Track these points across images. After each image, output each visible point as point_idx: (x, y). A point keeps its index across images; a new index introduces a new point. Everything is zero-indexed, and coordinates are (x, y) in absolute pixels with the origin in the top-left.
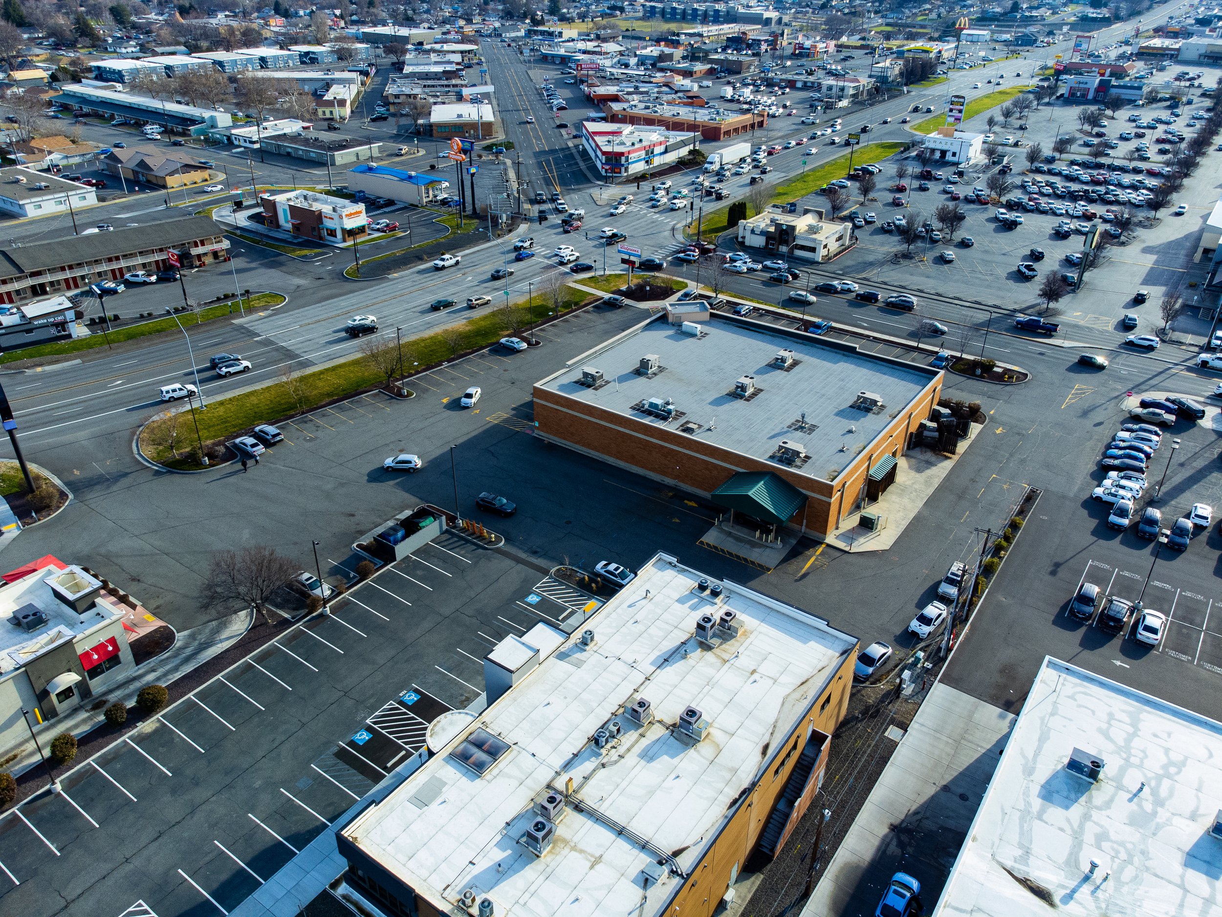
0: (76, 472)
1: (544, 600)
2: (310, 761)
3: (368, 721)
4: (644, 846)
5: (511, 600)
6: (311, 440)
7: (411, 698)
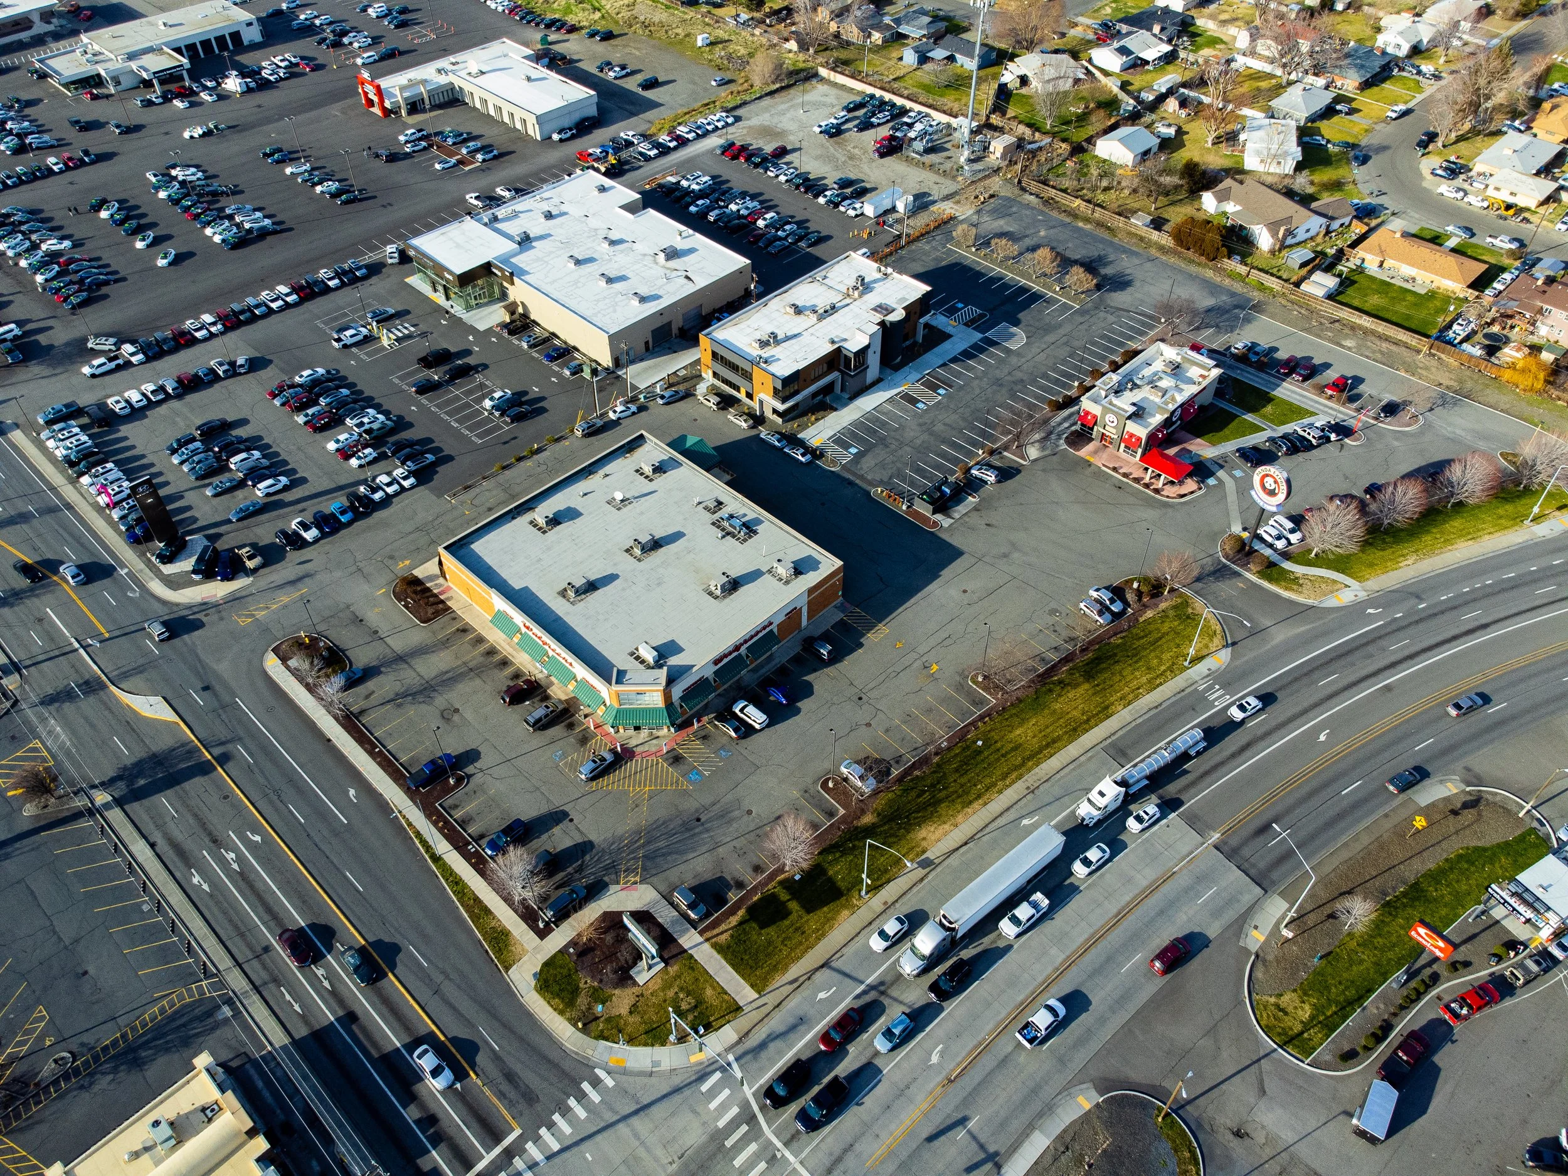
3: (940, 397)
6: (1053, 612)
7: (920, 405)
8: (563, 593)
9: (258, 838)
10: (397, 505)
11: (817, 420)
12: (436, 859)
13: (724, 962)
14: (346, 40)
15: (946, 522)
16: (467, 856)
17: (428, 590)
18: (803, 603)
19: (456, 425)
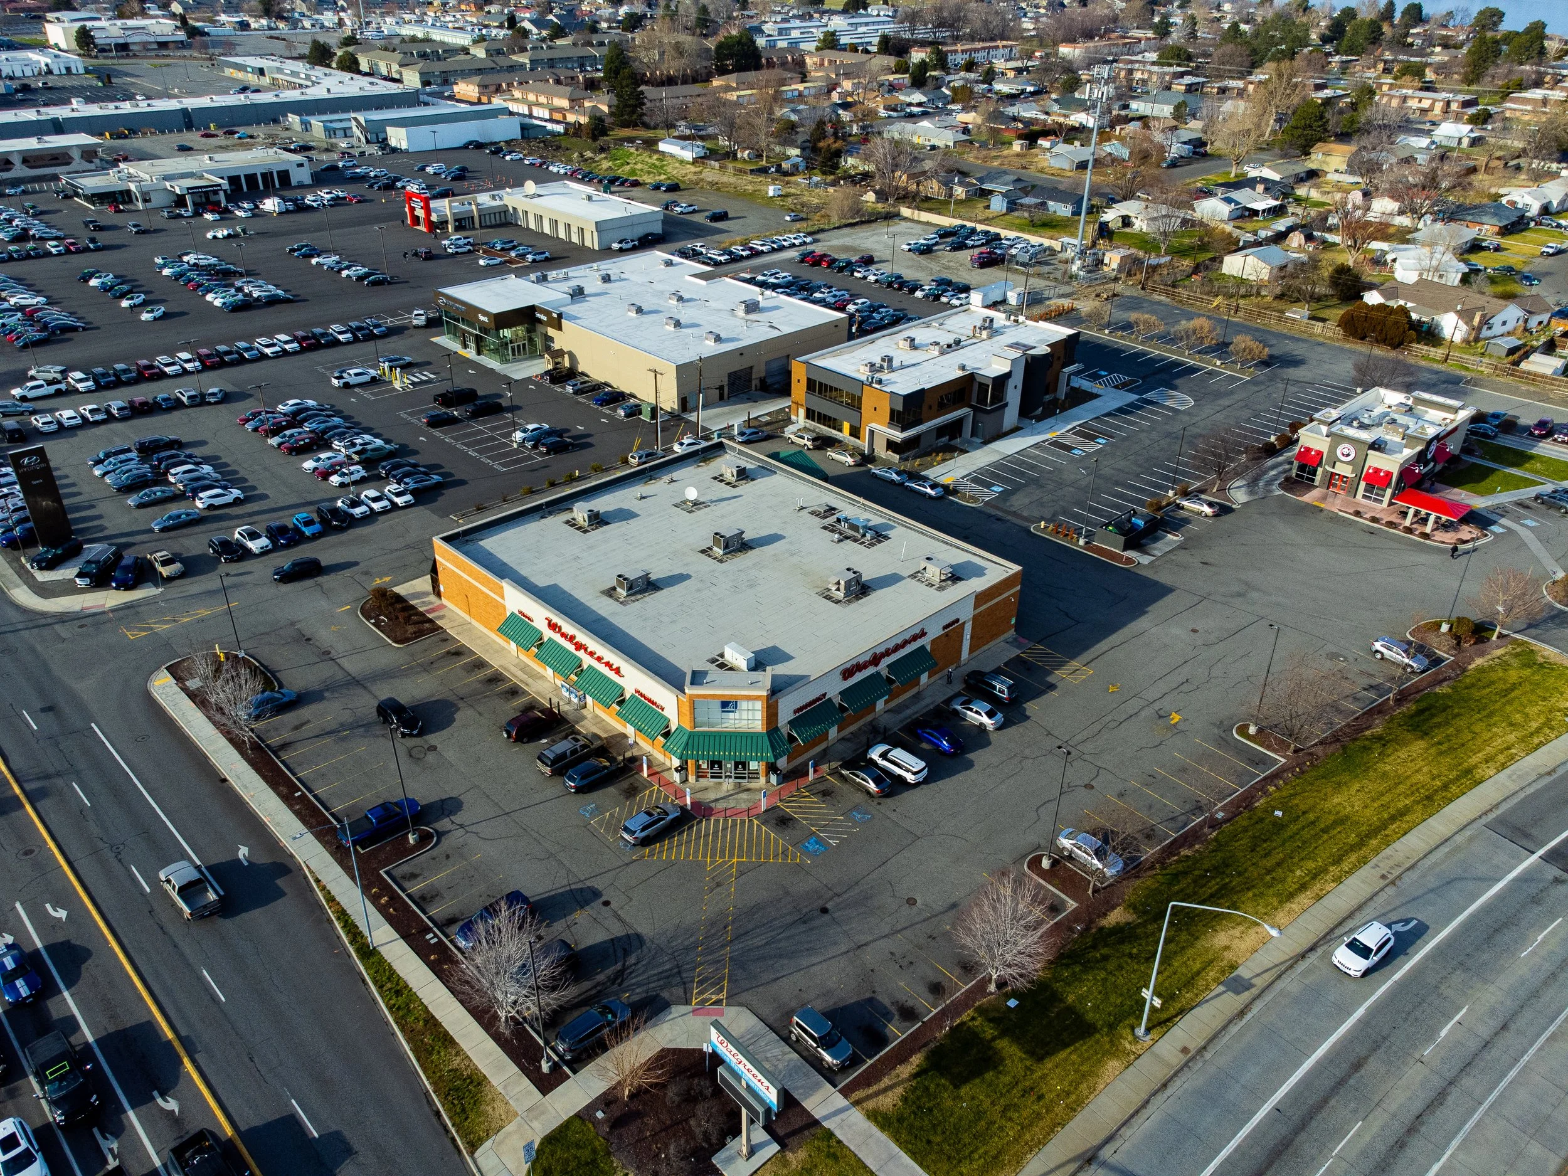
1: (988, 487)
8: (610, 592)
9: (62, 914)
10: (382, 523)
11: (944, 460)
12: (368, 953)
13: (895, 1148)
14: (399, 184)
15: (1145, 560)
16: (422, 950)
17: (413, 607)
18: (966, 614)
19: (474, 454)
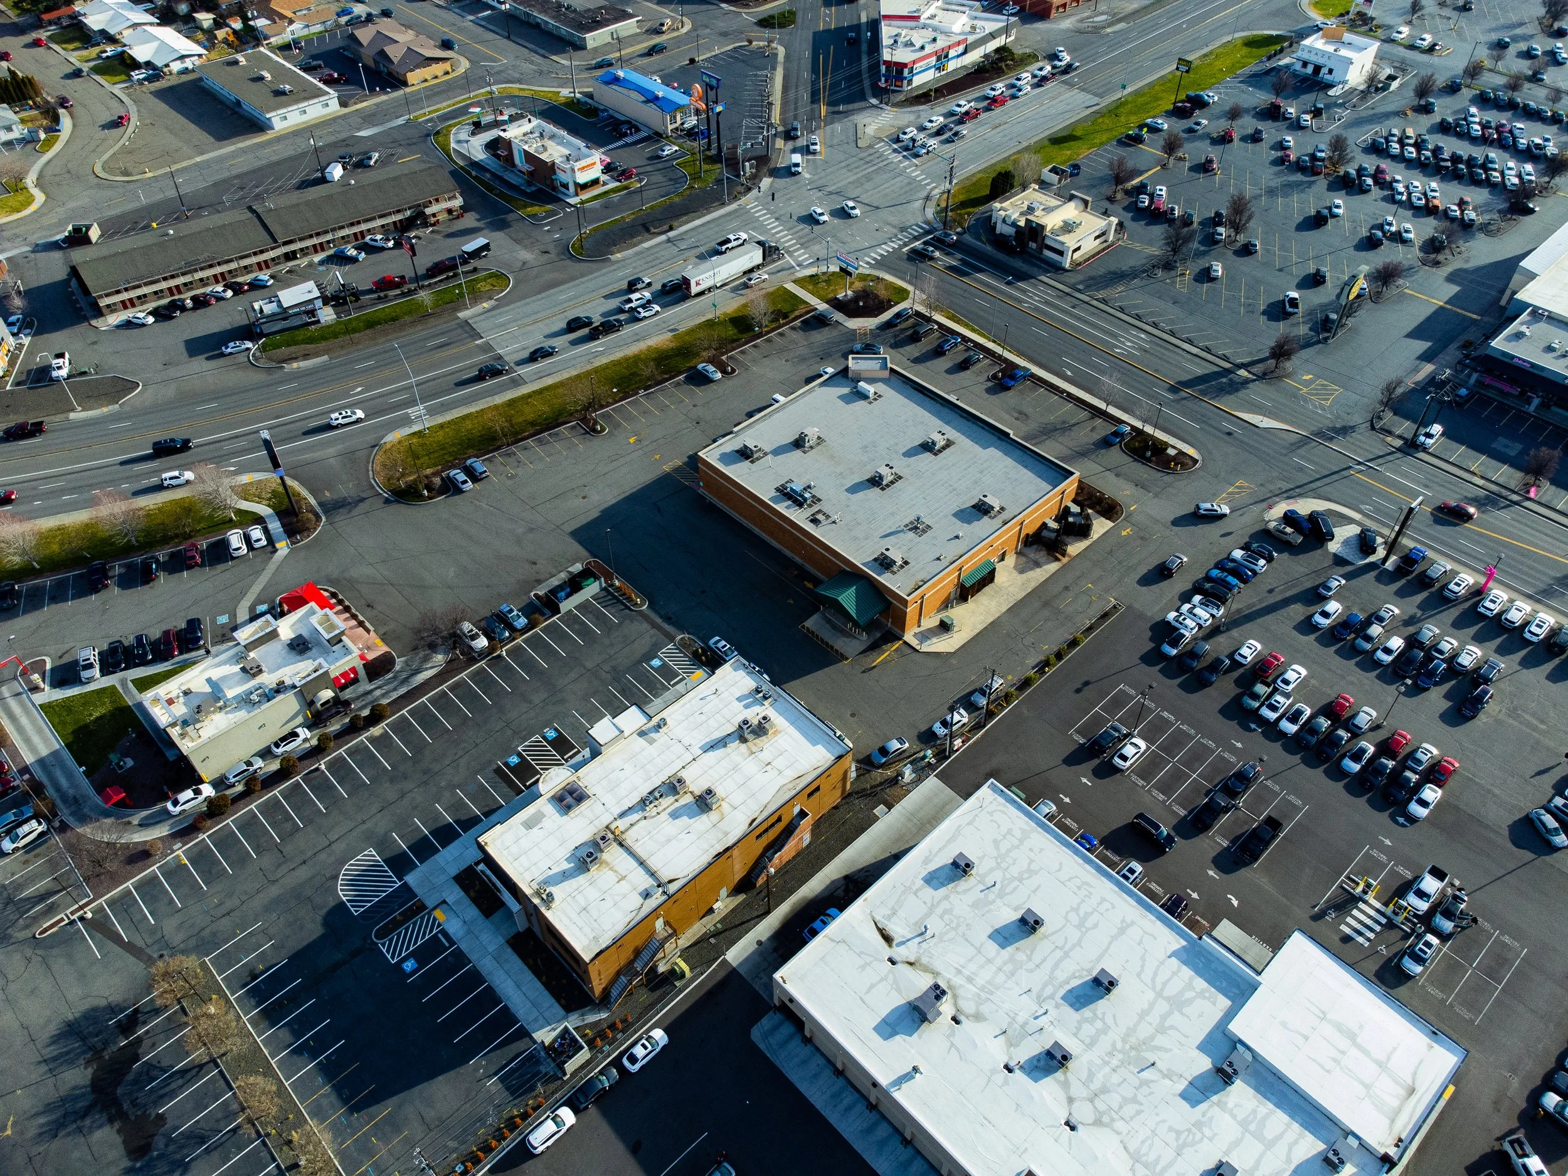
0: (327, 494)
1: (664, 665)
2: (477, 772)
3: (519, 749)
4: (652, 874)
5: (640, 662)
6: (513, 477)
7: (551, 734)
